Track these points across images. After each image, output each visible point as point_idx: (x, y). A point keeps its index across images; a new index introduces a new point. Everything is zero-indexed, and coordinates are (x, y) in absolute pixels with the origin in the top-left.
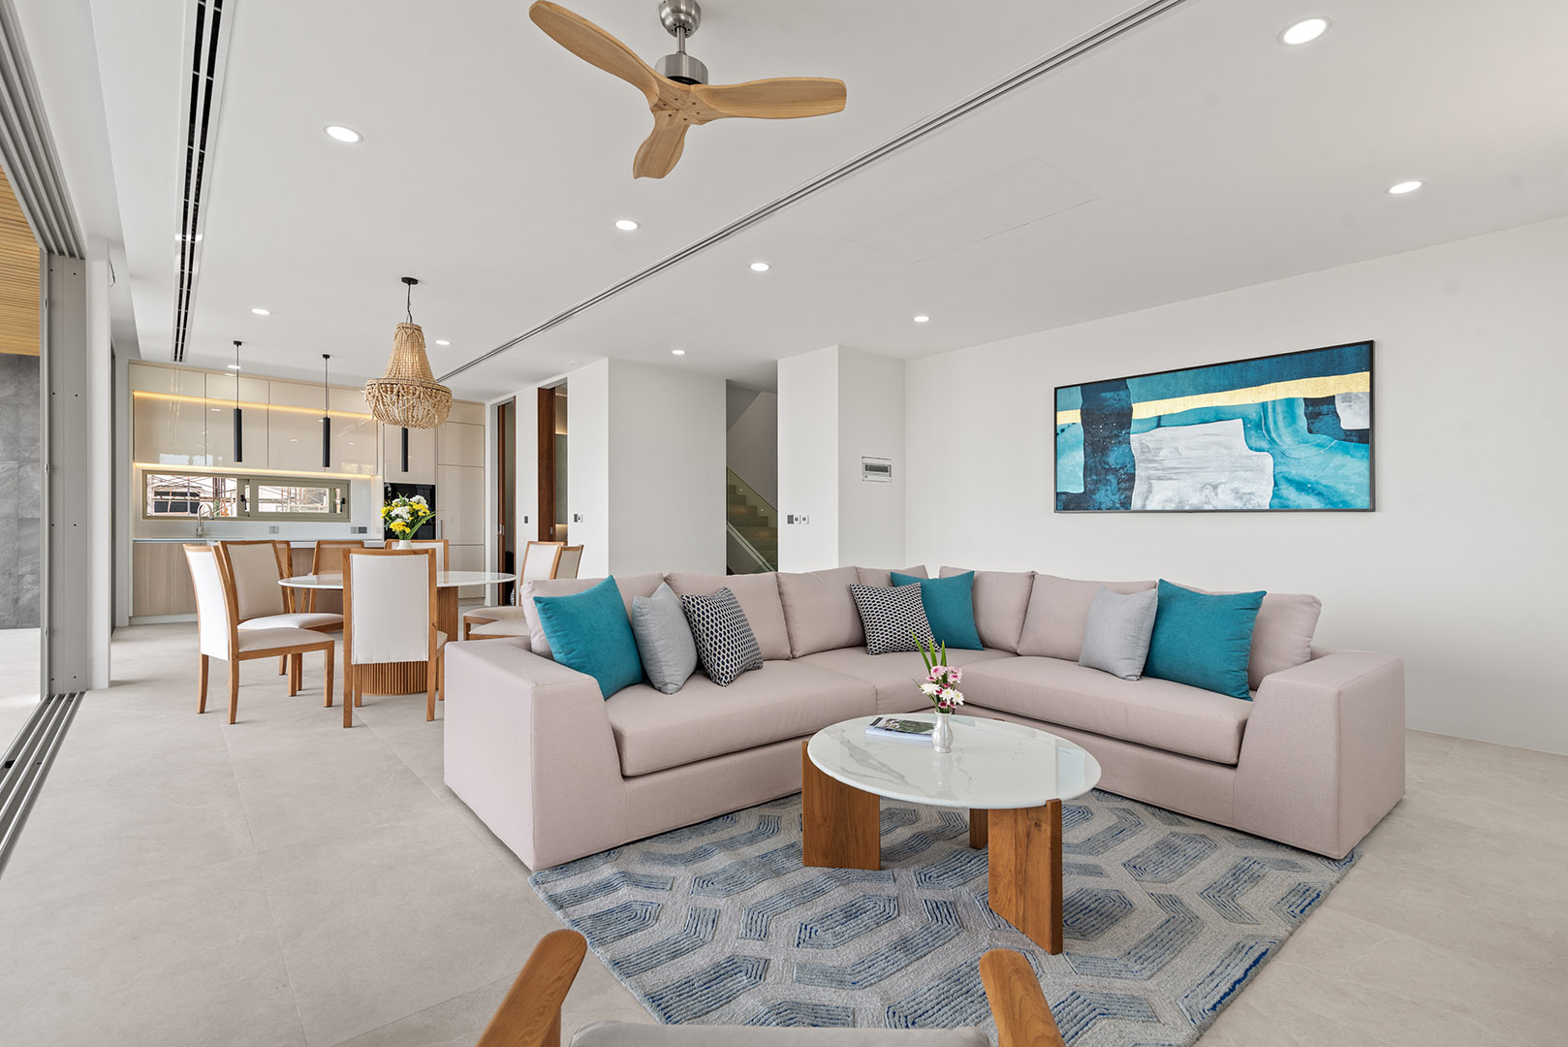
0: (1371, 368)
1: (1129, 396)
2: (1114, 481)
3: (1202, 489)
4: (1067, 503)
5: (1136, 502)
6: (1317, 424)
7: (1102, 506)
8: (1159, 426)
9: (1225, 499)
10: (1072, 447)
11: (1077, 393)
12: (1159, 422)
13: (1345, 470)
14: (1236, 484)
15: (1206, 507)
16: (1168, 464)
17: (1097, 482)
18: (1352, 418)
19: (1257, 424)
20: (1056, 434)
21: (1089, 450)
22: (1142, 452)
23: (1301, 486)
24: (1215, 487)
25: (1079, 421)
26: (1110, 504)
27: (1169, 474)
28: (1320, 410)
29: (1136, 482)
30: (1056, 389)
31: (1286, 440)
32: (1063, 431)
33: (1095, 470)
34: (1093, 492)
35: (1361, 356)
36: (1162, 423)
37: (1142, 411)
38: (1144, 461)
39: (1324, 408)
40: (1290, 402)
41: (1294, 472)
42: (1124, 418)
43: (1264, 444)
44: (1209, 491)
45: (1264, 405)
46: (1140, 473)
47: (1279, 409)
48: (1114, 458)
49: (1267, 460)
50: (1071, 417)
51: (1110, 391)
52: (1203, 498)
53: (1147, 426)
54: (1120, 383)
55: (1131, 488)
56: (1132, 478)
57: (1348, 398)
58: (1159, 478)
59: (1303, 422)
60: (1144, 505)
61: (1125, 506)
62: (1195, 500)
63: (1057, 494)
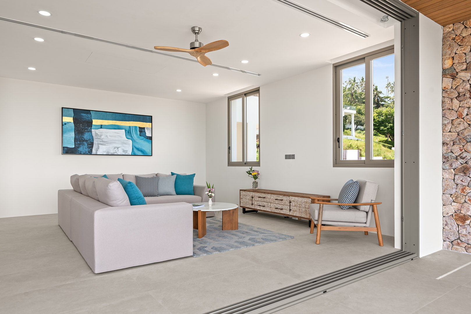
0: (152, 122)
1: (91, 116)
2: (86, 144)
3: (115, 148)
4: (67, 151)
5: (94, 152)
6: (142, 134)
7: (82, 152)
8: (101, 128)
9: (120, 152)
10: (70, 131)
11: (72, 112)
12: (101, 127)
13: (144, 145)
14: (123, 148)
15: (115, 154)
16: (104, 140)
17: (80, 144)
18: (148, 134)
19: (129, 132)
20: (63, 125)
21: (76, 132)
22: (96, 135)
23: (138, 149)
24: (118, 148)
25: (72, 121)
26: (84, 152)
27: (104, 143)
28: (142, 130)
29: (94, 145)
30: (62, 108)
31: (135, 136)
32: (65, 124)
33: (79, 140)
34: (78, 147)
35: (149, 119)
36: (102, 127)
37: (96, 122)
38: (96, 138)
39: (143, 130)
40: (136, 127)
41: (137, 146)
42: (90, 124)
43: (130, 137)
44: (116, 149)
45: (130, 127)
46: (95, 142)
47: (133, 129)
48: (86, 136)
49: (130, 142)
50: (69, 120)
51: (85, 114)
52: (115, 152)
53: (97, 127)
54: (88, 112)
55: (92, 147)
56: (92, 144)
57: (147, 128)
58: (102, 144)
59: (139, 133)
60: (97, 153)
61: (90, 153)
62: (112, 152)
63: (64, 148)
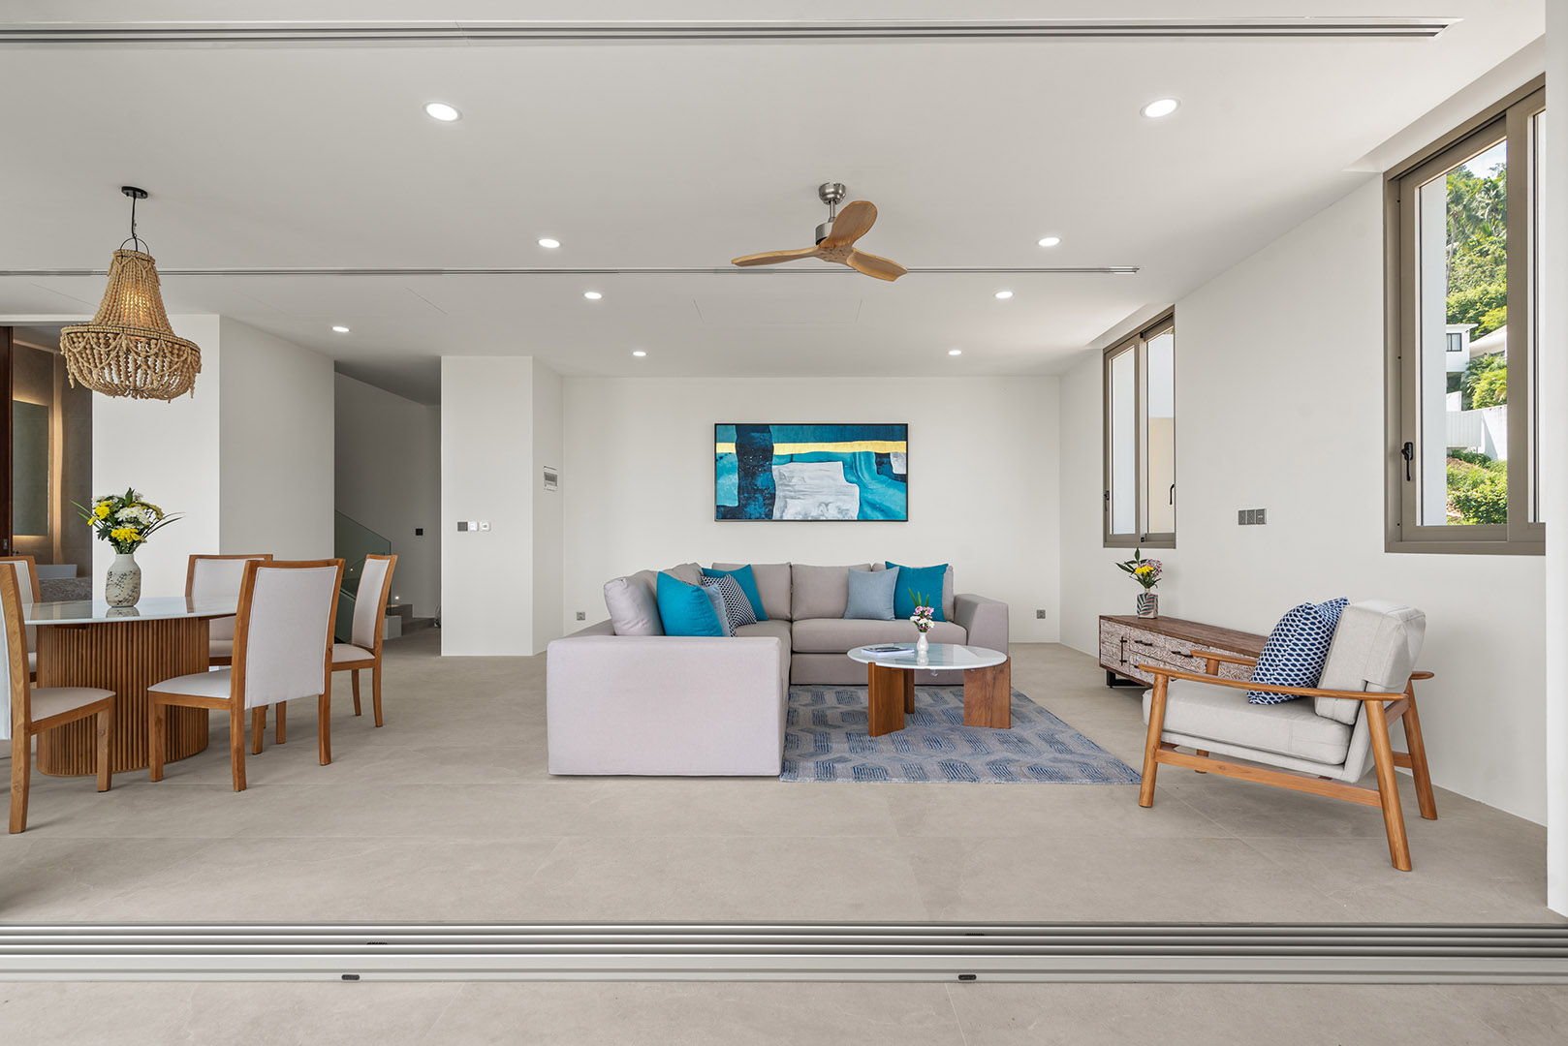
0: (906, 440)
1: (771, 437)
2: (761, 498)
3: (820, 505)
4: (724, 514)
5: (776, 514)
6: (882, 469)
7: (752, 517)
8: (791, 461)
9: (832, 513)
10: (729, 471)
11: (733, 431)
12: (791, 458)
13: (889, 496)
14: (839, 504)
15: (822, 518)
16: (797, 488)
17: (748, 498)
18: (898, 468)
19: (851, 466)
20: (716, 460)
21: (742, 474)
22: (781, 479)
23: (874, 506)
24: (827, 505)
25: (735, 452)
26: (758, 515)
27: (798, 495)
28: (883, 460)
29: (777, 500)
30: (716, 425)
31: (866, 477)
32: (721, 458)
33: (746, 490)
34: (745, 506)
35: (899, 432)
36: (794, 459)
37: (781, 449)
38: (781, 485)
39: (885, 460)
40: (868, 454)
41: (870, 497)
42: (768, 453)
43: (854, 479)
44: (823, 507)
45: (854, 454)
46: (779, 493)
47: (862, 458)
48: (760, 482)
49: (856, 489)
50: (728, 448)
51: (758, 432)
52: (820, 512)
53: (782, 461)
54: (764, 428)
55: (773, 504)
56: (773, 497)
57: (896, 455)
58: (792, 498)
59: (875, 467)
60: (782, 517)
61: (768, 517)
62: (814, 513)
63: (718, 507)
